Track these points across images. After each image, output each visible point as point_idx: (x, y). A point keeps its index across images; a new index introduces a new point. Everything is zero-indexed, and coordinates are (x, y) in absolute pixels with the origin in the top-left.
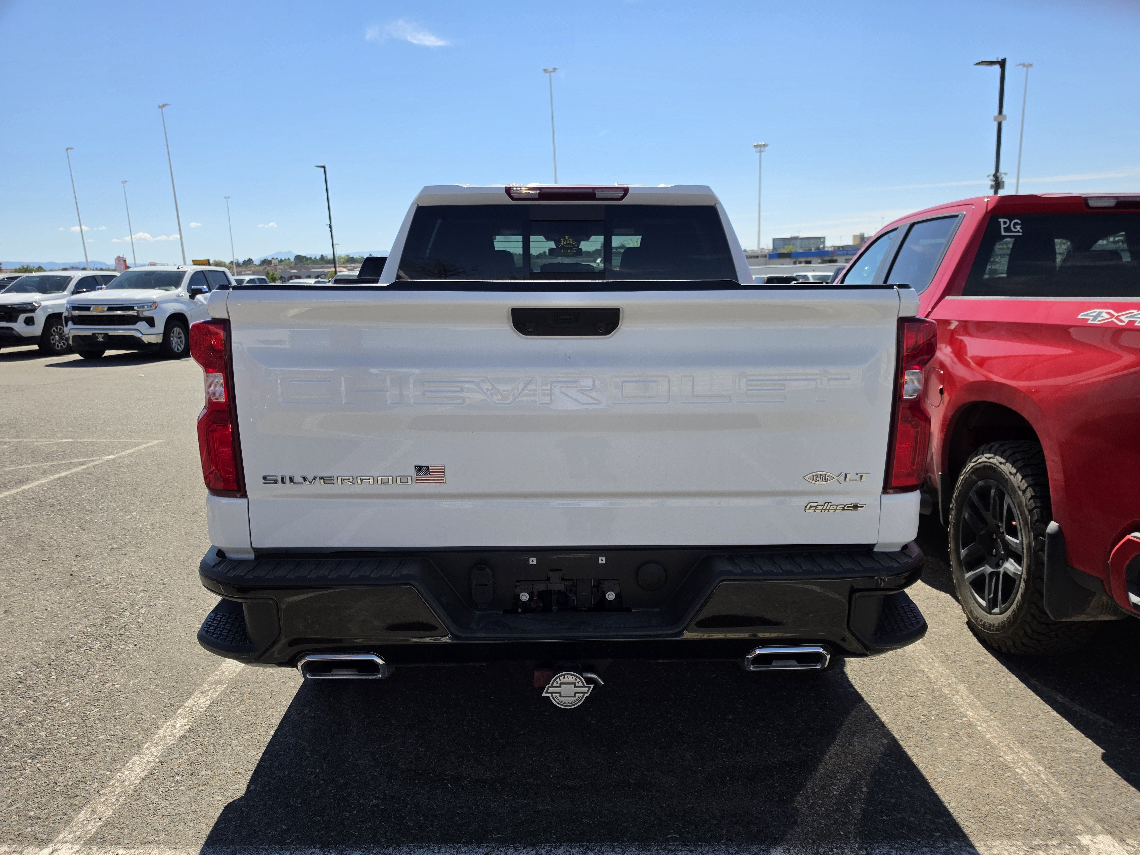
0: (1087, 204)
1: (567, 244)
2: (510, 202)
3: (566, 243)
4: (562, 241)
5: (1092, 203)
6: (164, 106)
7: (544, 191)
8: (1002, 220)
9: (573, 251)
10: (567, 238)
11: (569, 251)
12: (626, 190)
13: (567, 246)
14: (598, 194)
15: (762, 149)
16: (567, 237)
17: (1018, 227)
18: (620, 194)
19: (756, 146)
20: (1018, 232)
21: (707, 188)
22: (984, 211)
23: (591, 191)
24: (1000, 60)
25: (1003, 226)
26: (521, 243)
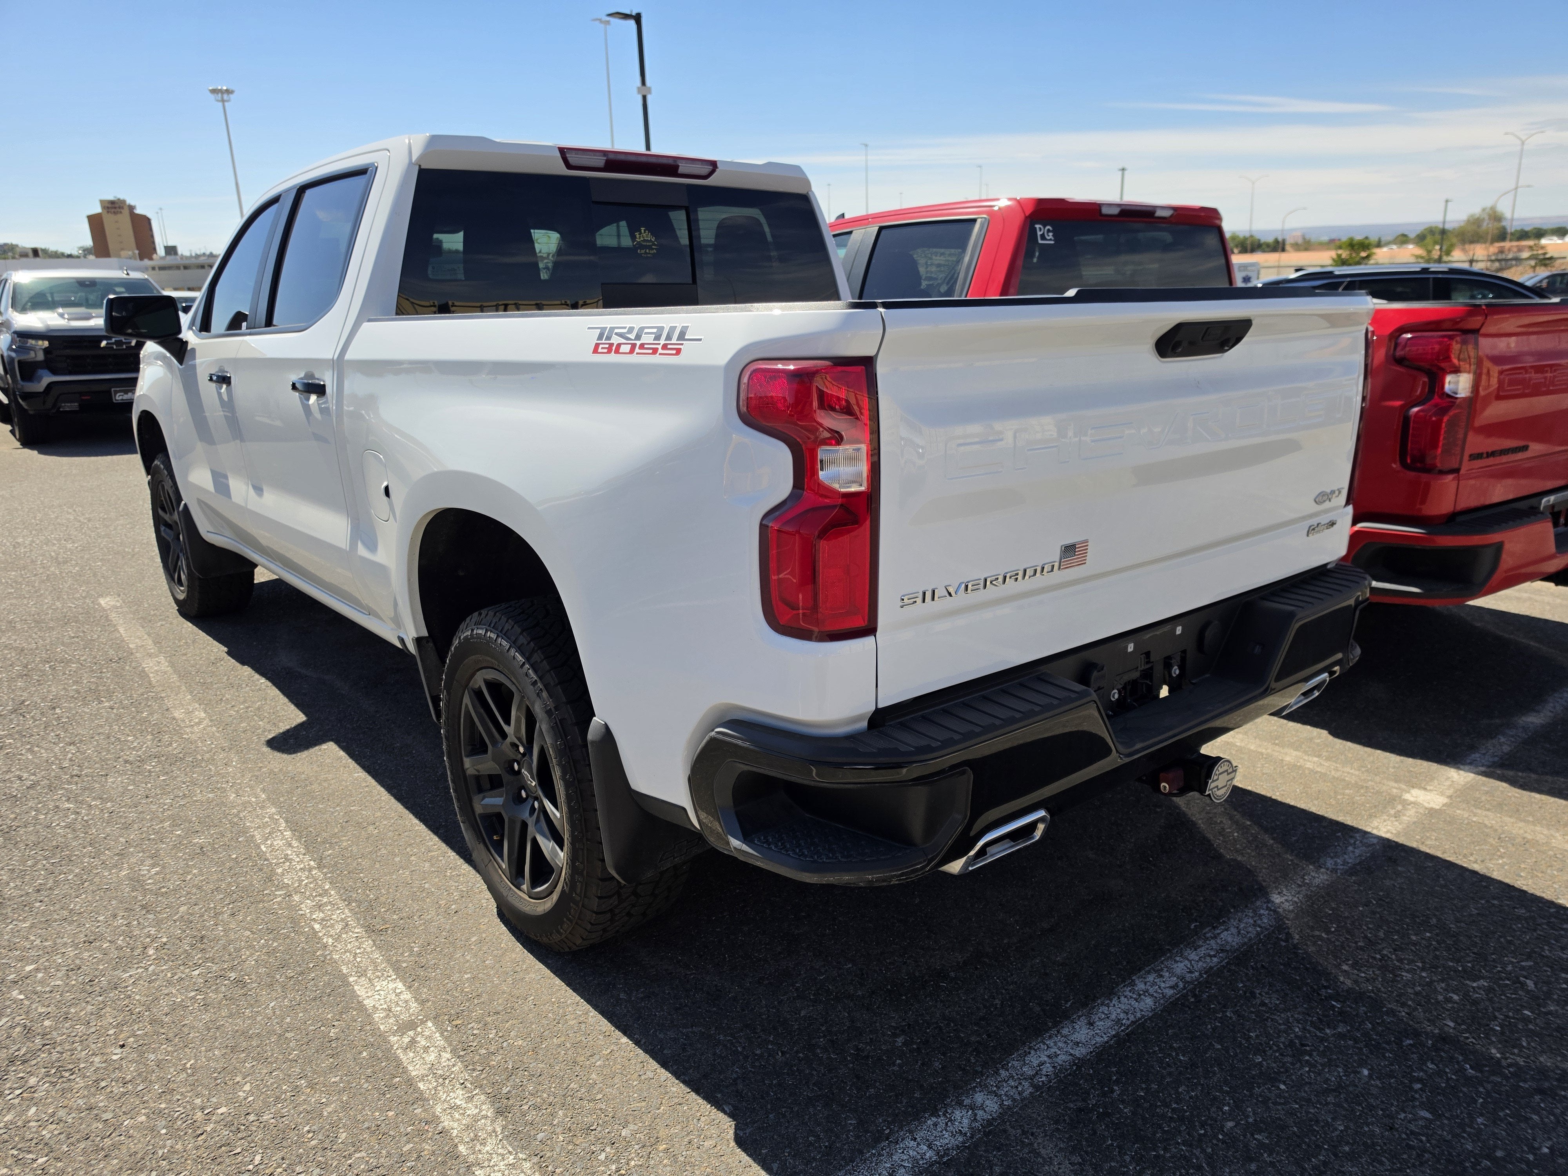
0: (1100, 210)
1: (644, 241)
2: (563, 170)
3: (642, 239)
4: (638, 236)
5: (1105, 211)
8: (1037, 226)
9: (652, 252)
10: (643, 231)
11: (647, 251)
12: (714, 164)
13: (645, 243)
14: (682, 168)
15: (225, 97)
16: (643, 229)
17: (1051, 234)
18: (707, 169)
19: (214, 91)
20: (1050, 240)
21: (797, 168)
22: (1023, 216)
23: (671, 162)
24: (634, 14)
25: (1039, 233)
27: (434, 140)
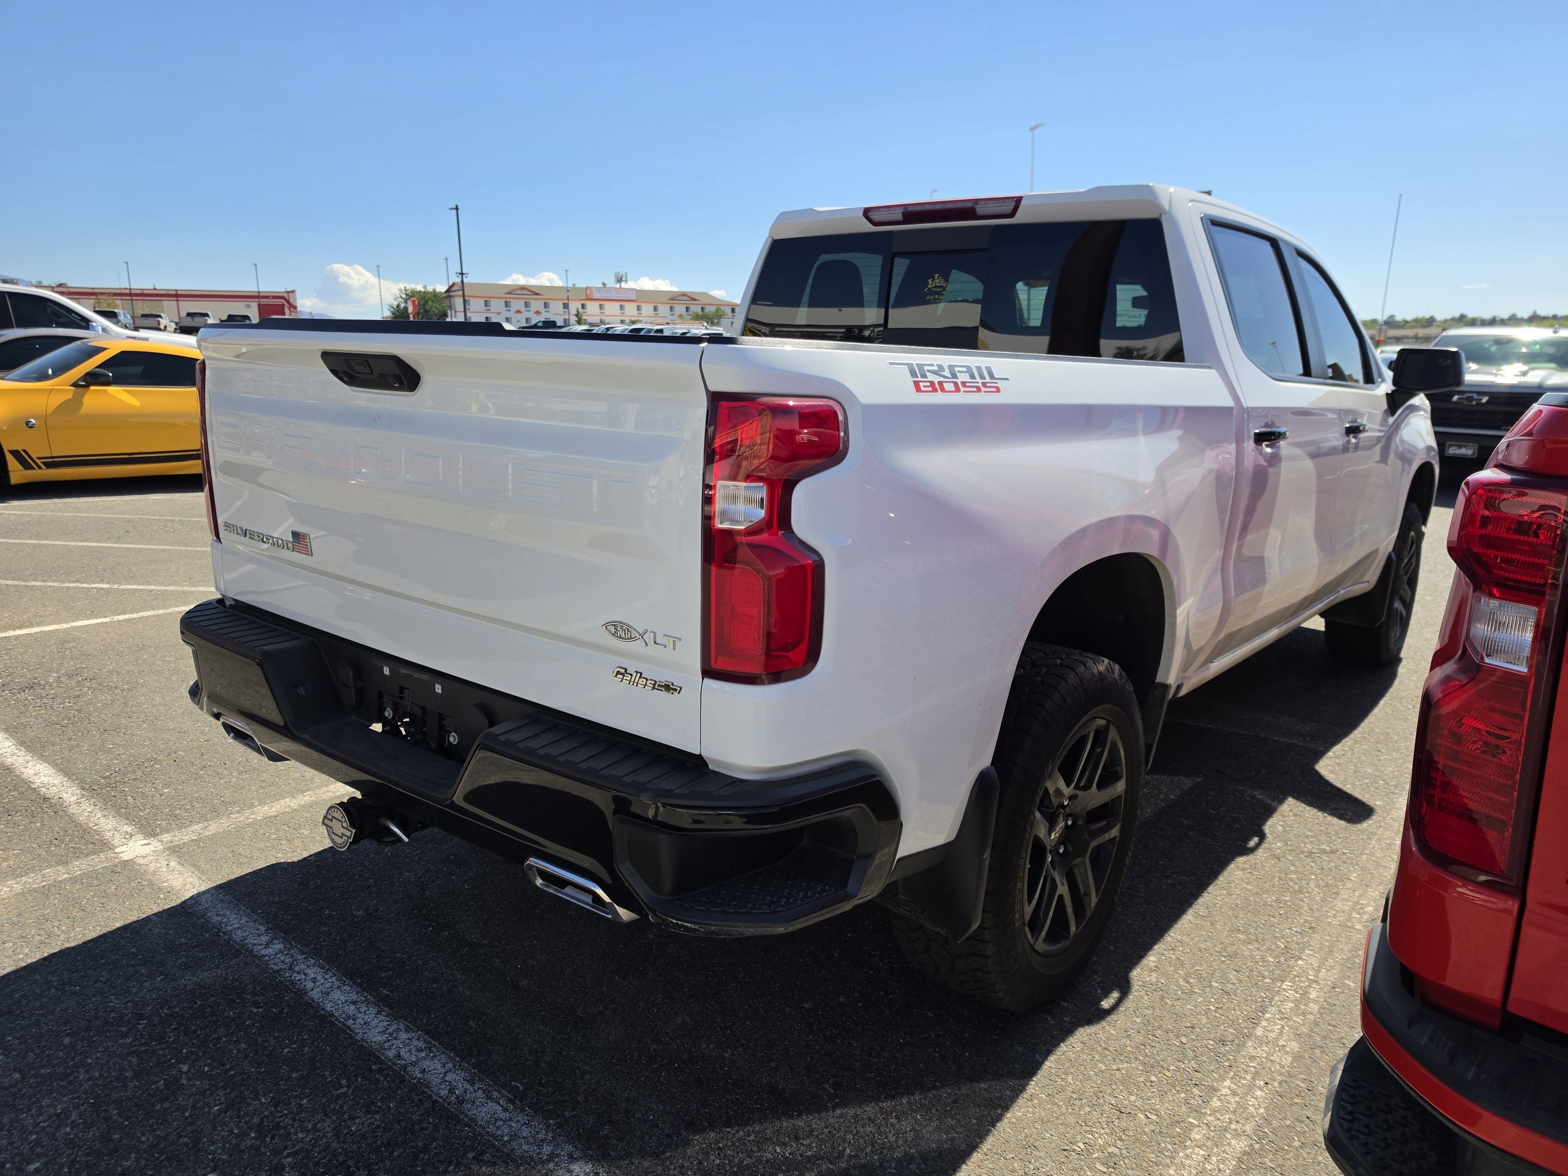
1: (937, 286)
2: (870, 228)
3: (934, 285)
4: (930, 283)
6: (1036, 127)
7: (910, 209)
10: (936, 278)
11: (937, 297)
12: (1019, 200)
13: (936, 290)
14: (980, 210)
18: (1009, 208)
23: (970, 205)
26: (878, 286)
27: (783, 215)
